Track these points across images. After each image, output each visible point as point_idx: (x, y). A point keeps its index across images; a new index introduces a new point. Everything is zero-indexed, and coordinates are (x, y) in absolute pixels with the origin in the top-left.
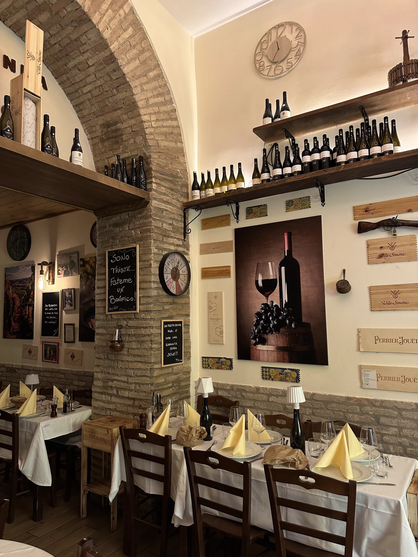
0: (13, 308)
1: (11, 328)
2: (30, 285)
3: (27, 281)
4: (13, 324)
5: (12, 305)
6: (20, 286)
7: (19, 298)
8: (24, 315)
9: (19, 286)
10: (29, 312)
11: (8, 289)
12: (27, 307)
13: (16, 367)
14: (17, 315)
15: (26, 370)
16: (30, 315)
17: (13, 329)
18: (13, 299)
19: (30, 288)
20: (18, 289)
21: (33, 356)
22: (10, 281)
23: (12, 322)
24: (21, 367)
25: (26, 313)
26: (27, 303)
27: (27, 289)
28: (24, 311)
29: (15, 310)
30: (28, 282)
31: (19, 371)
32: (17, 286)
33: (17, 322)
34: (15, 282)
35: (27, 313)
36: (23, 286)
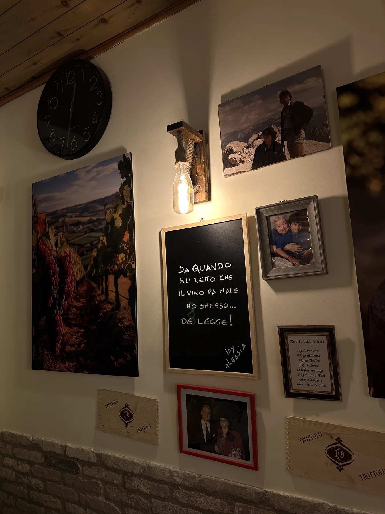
0: (63, 283)
1: (58, 342)
2: (117, 216)
3: (107, 207)
4: (63, 329)
5: (56, 279)
6: (83, 223)
7: (81, 255)
8: (101, 302)
9: (78, 224)
10: (117, 292)
11: (43, 235)
12: (111, 278)
13: (76, 456)
14: (76, 304)
15: (115, 471)
16: (124, 303)
17: (64, 345)
18: (61, 261)
19: (119, 223)
20: (74, 232)
21: (139, 430)
22: (48, 215)
23: (61, 323)
24: (94, 460)
25: (107, 295)
26: (109, 268)
27: (107, 228)
28: (99, 292)
29: (68, 291)
30: (109, 209)
31: (87, 471)
32: (71, 225)
33: (75, 325)
34: (64, 215)
35: (112, 296)
36: (94, 221)
